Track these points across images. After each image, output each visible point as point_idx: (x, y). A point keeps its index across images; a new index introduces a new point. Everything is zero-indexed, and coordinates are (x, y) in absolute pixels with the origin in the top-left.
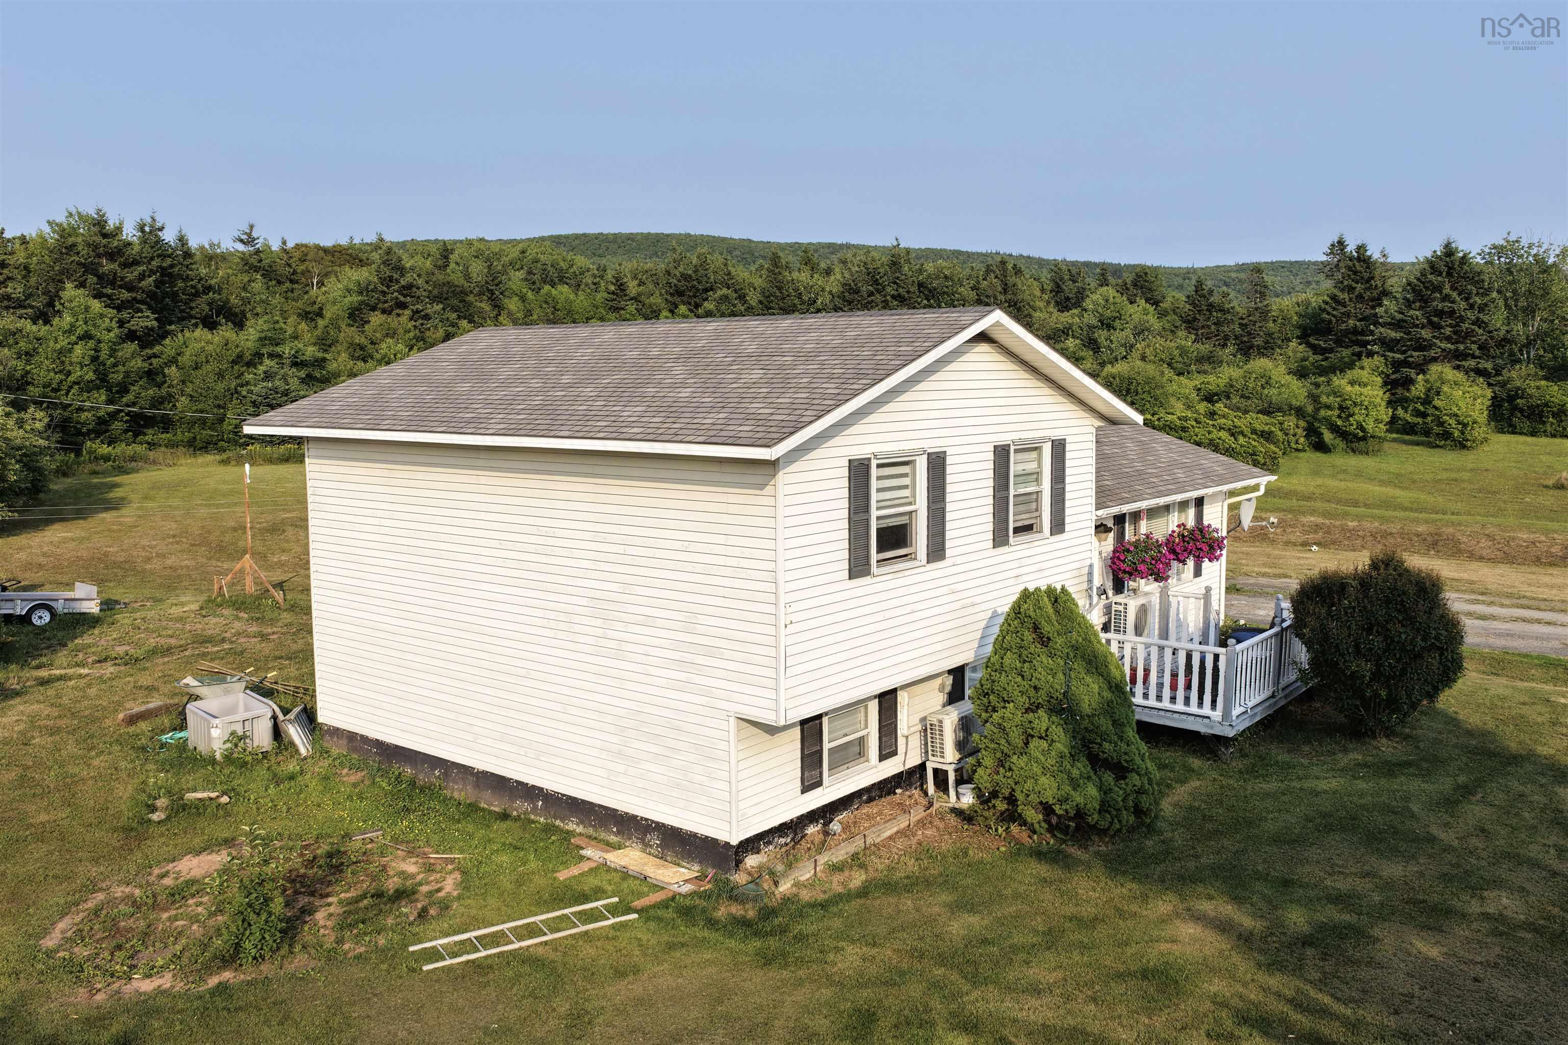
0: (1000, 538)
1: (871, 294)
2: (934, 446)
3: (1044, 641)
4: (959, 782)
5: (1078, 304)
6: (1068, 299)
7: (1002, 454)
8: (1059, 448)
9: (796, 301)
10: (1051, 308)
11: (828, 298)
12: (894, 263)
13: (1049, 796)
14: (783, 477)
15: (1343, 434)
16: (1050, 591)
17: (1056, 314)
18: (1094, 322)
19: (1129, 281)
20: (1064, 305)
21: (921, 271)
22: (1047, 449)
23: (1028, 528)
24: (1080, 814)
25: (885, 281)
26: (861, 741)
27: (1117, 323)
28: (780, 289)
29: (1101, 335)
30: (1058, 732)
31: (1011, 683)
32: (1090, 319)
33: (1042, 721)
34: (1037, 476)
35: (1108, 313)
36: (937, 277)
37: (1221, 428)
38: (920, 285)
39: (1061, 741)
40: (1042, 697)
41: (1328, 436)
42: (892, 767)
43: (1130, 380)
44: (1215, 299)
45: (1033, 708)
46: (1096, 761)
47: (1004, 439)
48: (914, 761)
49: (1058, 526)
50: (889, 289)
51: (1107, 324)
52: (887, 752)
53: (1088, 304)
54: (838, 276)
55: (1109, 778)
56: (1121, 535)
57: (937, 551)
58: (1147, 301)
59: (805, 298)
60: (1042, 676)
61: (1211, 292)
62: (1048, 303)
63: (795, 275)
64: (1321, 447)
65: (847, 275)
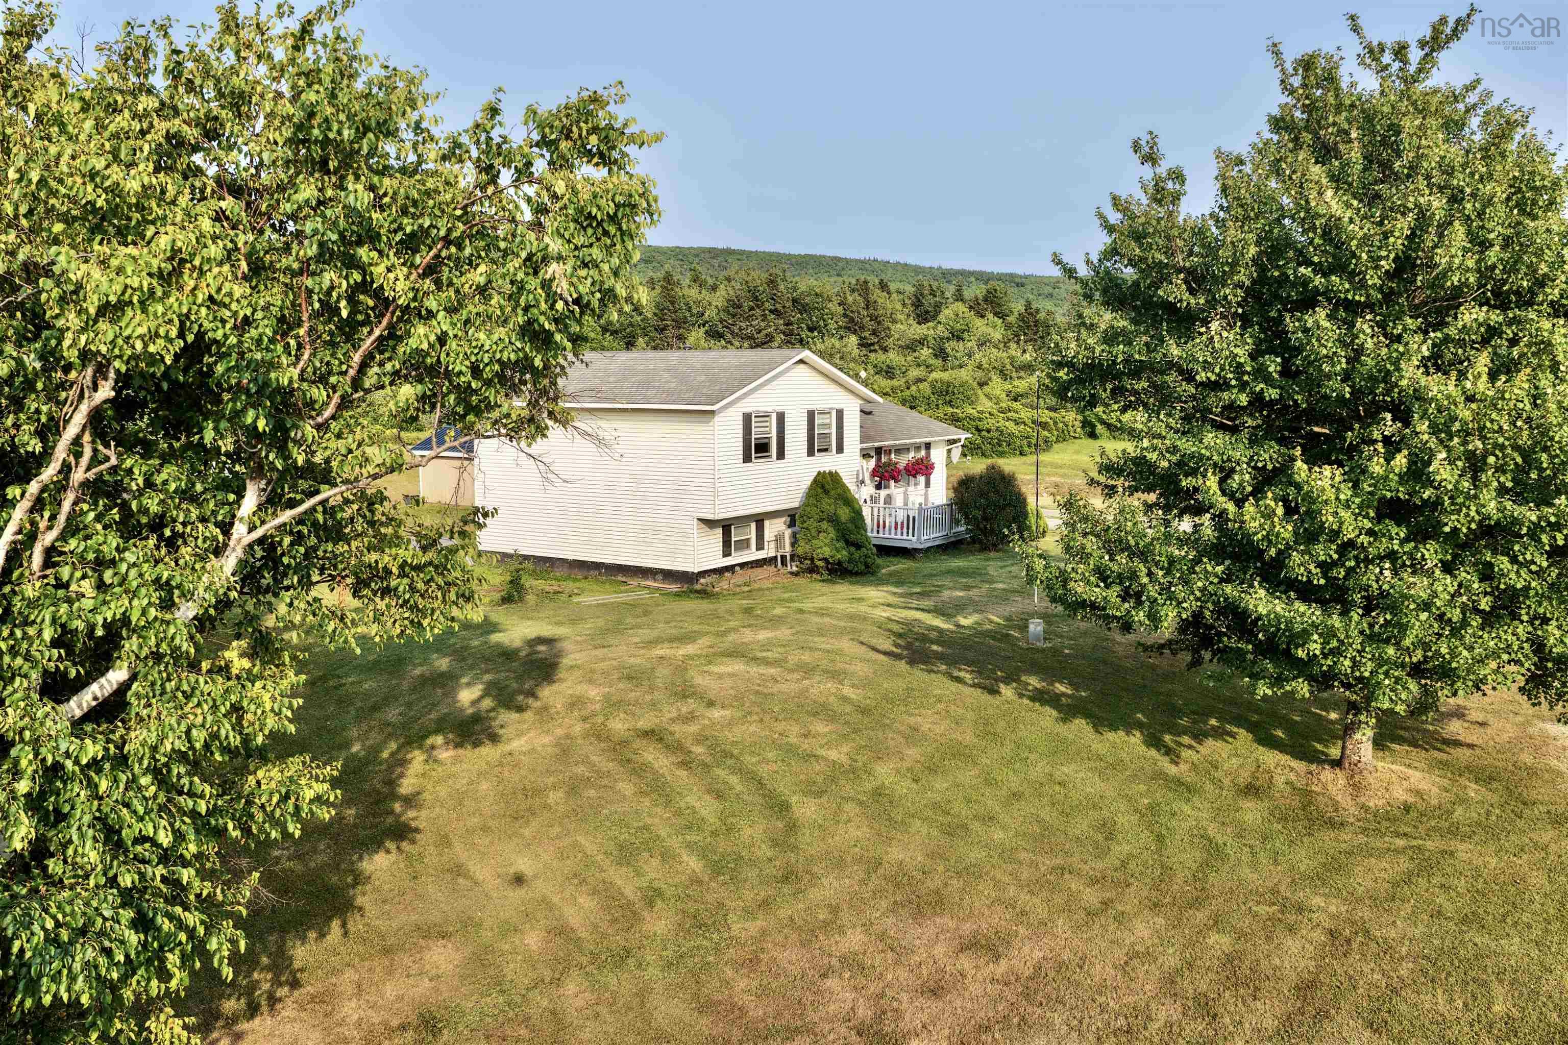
0: (811, 452)
1: (752, 309)
2: (780, 409)
3: (826, 492)
4: (792, 560)
5: (934, 317)
6: (927, 312)
7: (811, 415)
8: (840, 414)
9: (687, 314)
10: (911, 321)
11: (715, 311)
12: (772, 281)
13: (827, 555)
14: (717, 418)
15: (1109, 426)
16: (830, 473)
17: (915, 325)
18: (946, 334)
19: (980, 297)
20: (924, 317)
21: (795, 289)
22: (834, 414)
23: (826, 450)
24: (840, 563)
25: (763, 297)
26: (748, 540)
27: (966, 335)
28: (672, 303)
29: (949, 346)
30: (830, 529)
31: (813, 511)
32: (941, 331)
33: (825, 525)
34: (829, 426)
35: (958, 326)
36: (809, 294)
37: (1008, 419)
38: (795, 301)
39: (833, 534)
40: (825, 516)
41: (1100, 428)
42: (761, 555)
43: (949, 384)
44: (1042, 316)
45: (820, 521)
46: (849, 543)
47: (811, 408)
48: (772, 554)
49: (840, 449)
50: (767, 305)
51: (957, 336)
52: (760, 547)
53: (942, 317)
54: (723, 293)
55: (853, 549)
56: (879, 459)
57: (781, 455)
58: (995, 314)
59: (694, 311)
60: (825, 507)
61: (1038, 311)
62: (908, 315)
63: (686, 291)
64: (1093, 435)
65: (731, 292)
